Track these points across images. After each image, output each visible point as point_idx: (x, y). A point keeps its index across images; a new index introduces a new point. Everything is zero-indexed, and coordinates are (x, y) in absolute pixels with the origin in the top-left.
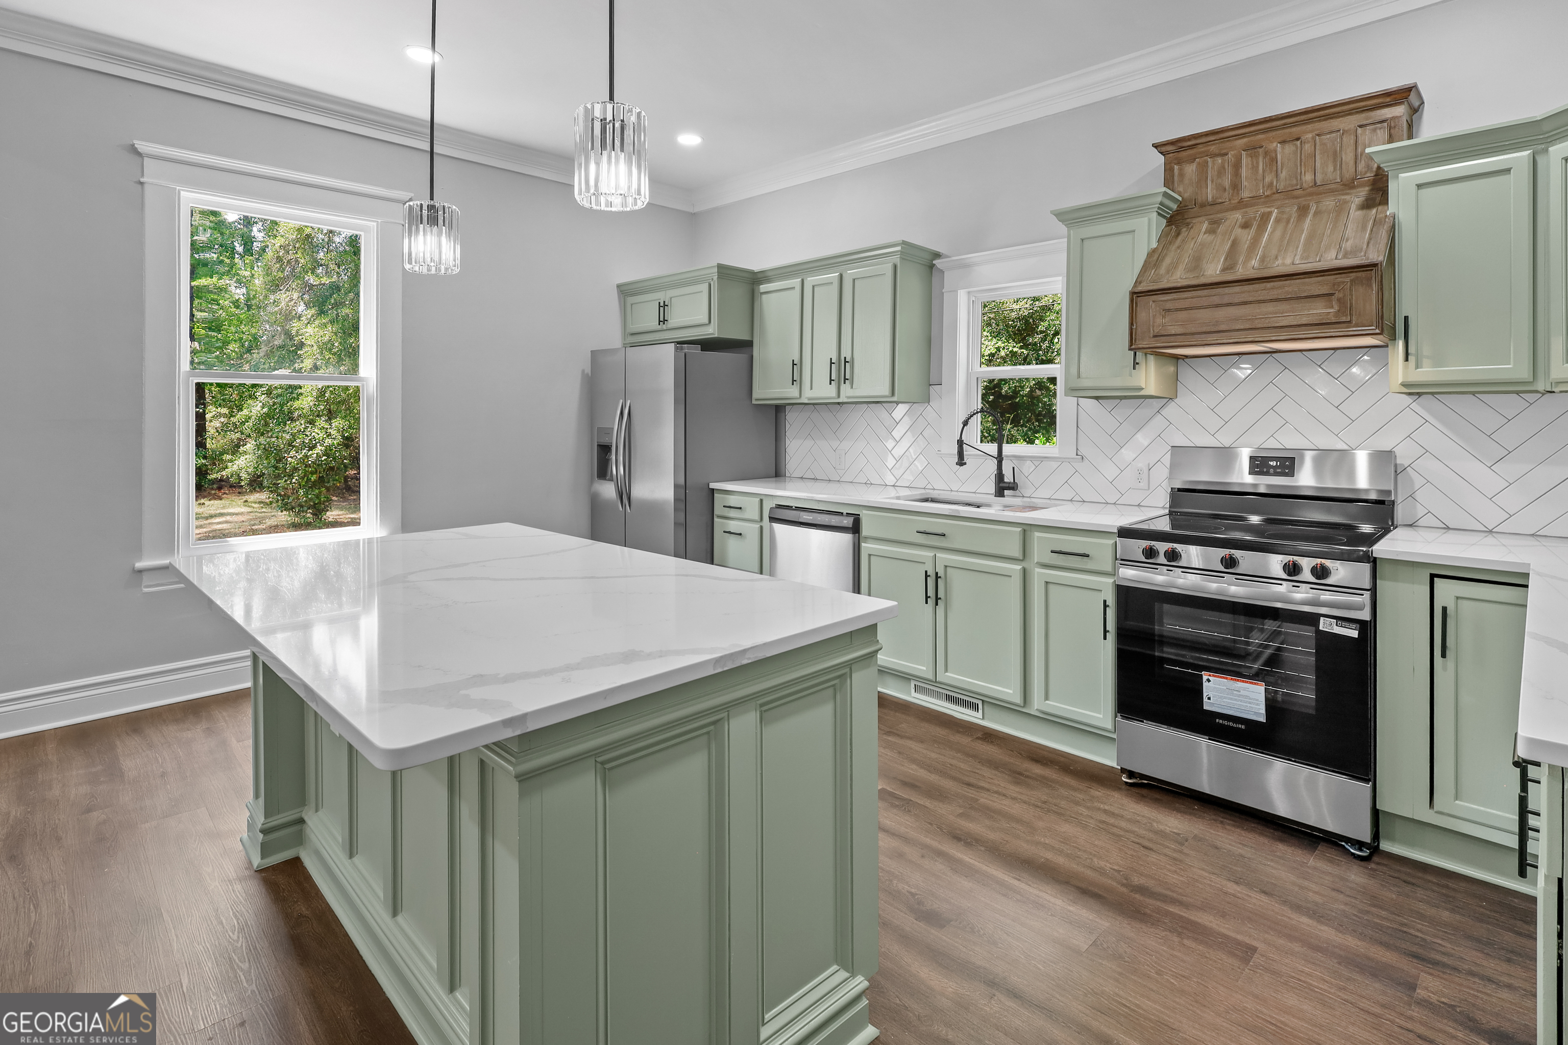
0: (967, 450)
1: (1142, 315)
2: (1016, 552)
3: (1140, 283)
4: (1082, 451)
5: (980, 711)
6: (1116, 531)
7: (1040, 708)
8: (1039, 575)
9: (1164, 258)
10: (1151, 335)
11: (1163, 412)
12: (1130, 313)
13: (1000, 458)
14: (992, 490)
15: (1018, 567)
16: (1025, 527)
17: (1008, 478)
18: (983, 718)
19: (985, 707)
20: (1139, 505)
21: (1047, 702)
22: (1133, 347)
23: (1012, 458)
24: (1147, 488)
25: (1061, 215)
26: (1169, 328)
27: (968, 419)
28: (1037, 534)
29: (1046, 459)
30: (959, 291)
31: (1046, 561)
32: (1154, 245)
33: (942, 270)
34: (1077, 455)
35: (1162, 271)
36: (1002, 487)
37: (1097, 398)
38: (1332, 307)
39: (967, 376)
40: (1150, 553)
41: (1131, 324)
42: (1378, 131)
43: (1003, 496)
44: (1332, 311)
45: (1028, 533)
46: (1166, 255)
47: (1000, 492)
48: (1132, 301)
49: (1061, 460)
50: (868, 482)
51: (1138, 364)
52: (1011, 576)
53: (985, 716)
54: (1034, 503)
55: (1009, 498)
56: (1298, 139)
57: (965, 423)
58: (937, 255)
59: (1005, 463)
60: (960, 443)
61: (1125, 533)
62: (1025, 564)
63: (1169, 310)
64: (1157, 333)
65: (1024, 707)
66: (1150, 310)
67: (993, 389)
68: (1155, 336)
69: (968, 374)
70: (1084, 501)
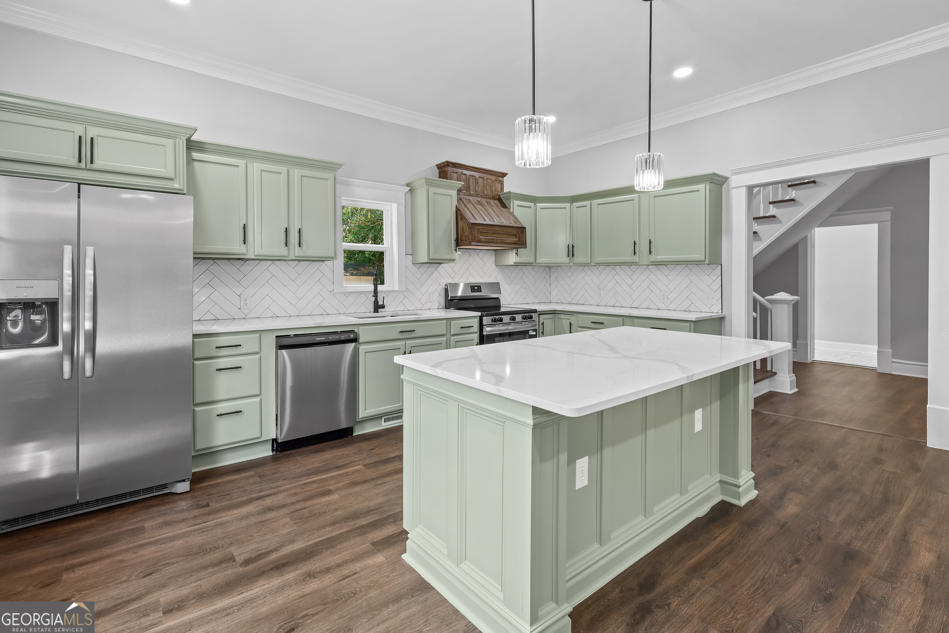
4: (409, 287)
8: (453, 339)
10: (476, 240)
13: (376, 293)
14: (372, 309)
15: (445, 338)
17: (380, 303)
20: (429, 309)
28: (453, 322)
29: (392, 292)
34: (406, 289)
36: (378, 307)
38: (517, 238)
40: (494, 321)
42: (499, 184)
43: (378, 312)
44: (517, 239)
47: (376, 311)
49: (398, 292)
50: (275, 316)
51: (455, 250)
54: (398, 313)
55: (382, 312)
56: (483, 178)
63: (481, 232)
64: (478, 240)
66: (476, 231)
67: (350, 255)
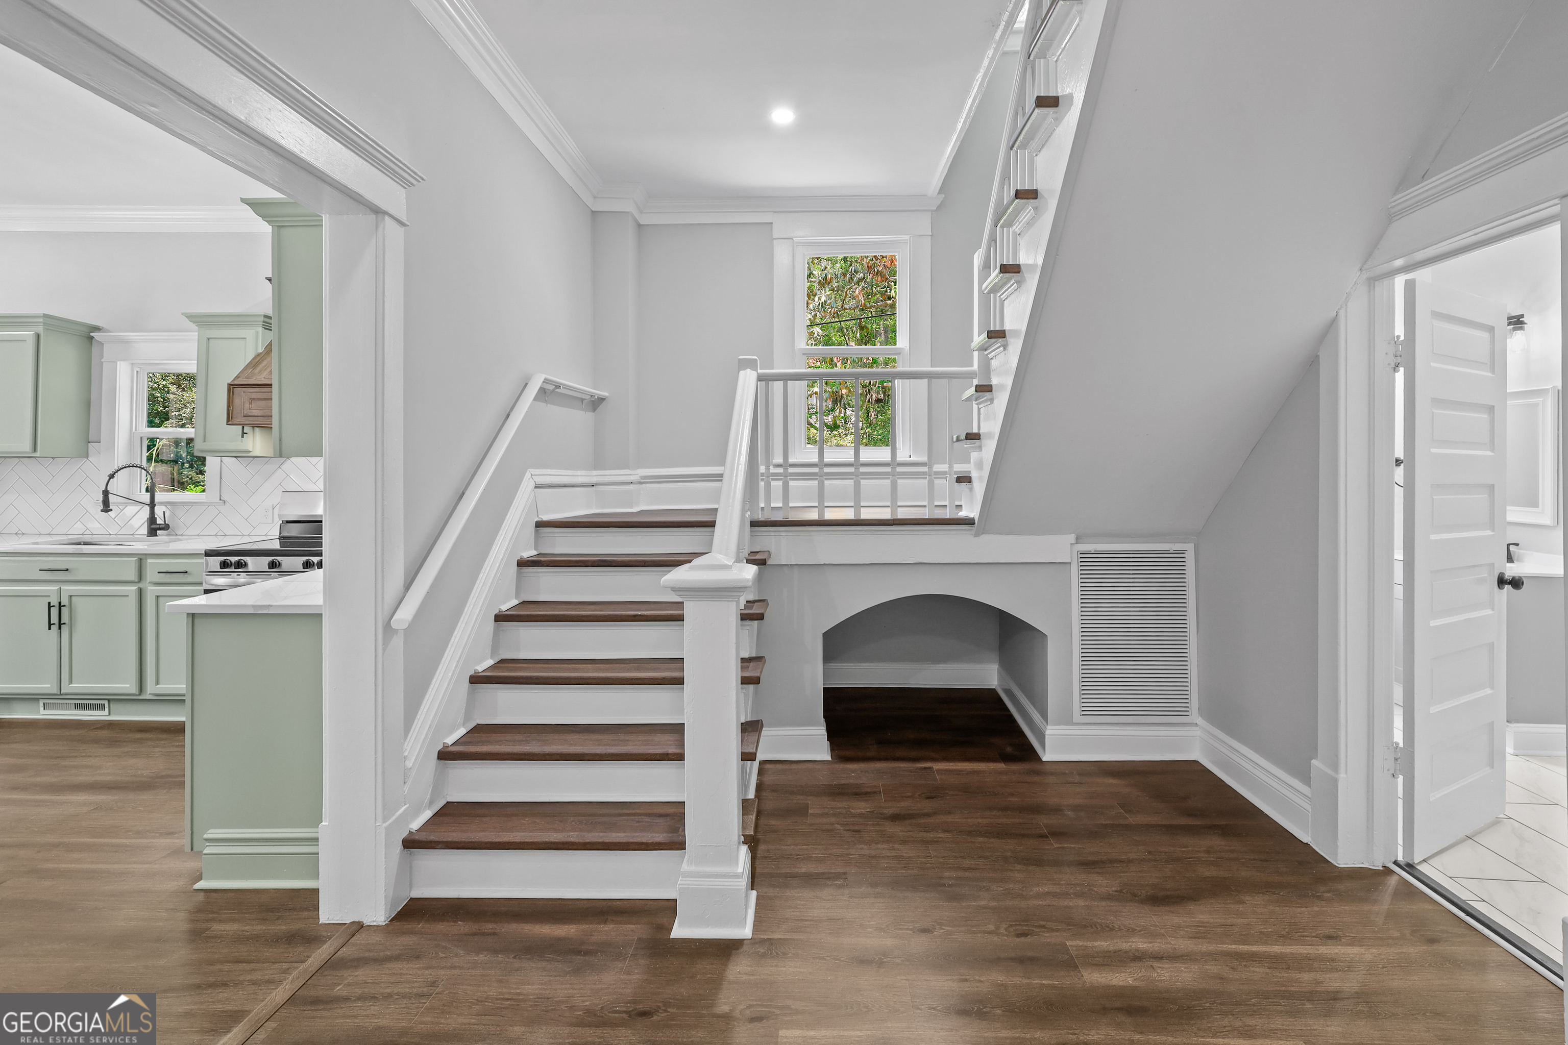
0: (112, 498)
1: (237, 401)
2: (132, 575)
3: (239, 377)
4: (224, 497)
5: (107, 709)
6: (204, 553)
7: (152, 692)
8: (151, 591)
9: (263, 360)
10: (243, 415)
11: (283, 467)
12: (227, 399)
13: (152, 505)
14: (146, 531)
15: (134, 588)
16: (141, 557)
17: (160, 521)
18: (109, 714)
19: (111, 705)
20: (266, 535)
21: (158, 686)
22: (229, 423)
23: (166, 505)
24: (271, 522)
25: (191, 317)
26: (254, 411)
27: (115, 473)
28: (149, 561)
29: (195, 504)
30: (118, 363)
31: (157, 580)
32: (260, 351)
33: (101, 342)
34: (220, 500)
35: (257, 371)
36: (154, 528)
37: (236, 457)
39: (131, 436)
40: (224, 565)
41: (229, 406)
43: (156, 535)
45: (143, 561)
46: (265, 359)
47: (152, 533)
48: (229, 390)
49: (209, 504)
51: (246, 433)
52: (128, 596)
53: (112, 712)
57: (112, 476)
58: (97, 329)
59: (156, 509)
60: (106, 493)
61: (209, 553)
62: (141, 585)
63: (254, 399)
64: (246, 414)
65: (140, 695)
66: (242, 396)
68: (244, 416)
69: (131, 435)
70: (226, 535)
